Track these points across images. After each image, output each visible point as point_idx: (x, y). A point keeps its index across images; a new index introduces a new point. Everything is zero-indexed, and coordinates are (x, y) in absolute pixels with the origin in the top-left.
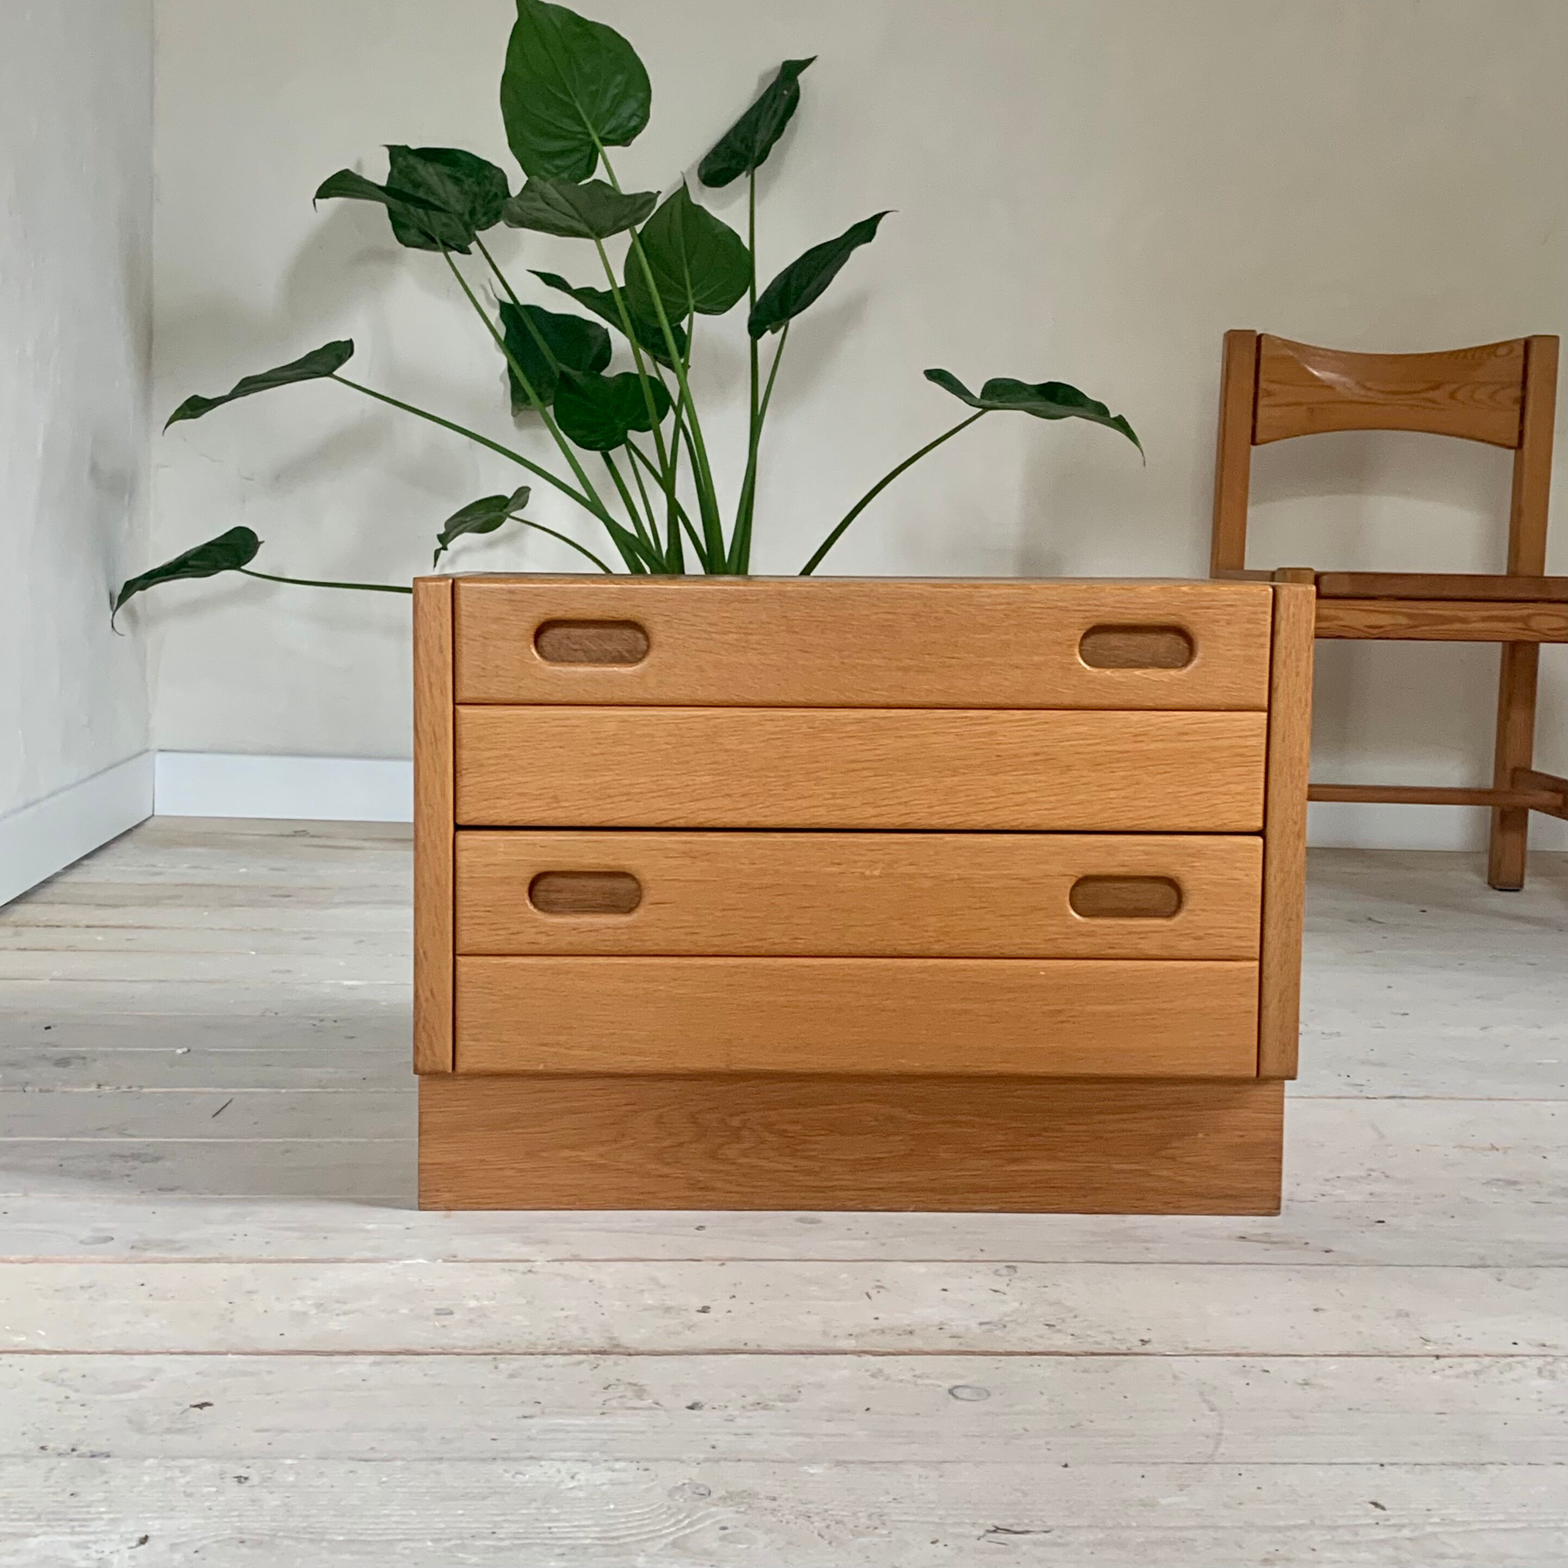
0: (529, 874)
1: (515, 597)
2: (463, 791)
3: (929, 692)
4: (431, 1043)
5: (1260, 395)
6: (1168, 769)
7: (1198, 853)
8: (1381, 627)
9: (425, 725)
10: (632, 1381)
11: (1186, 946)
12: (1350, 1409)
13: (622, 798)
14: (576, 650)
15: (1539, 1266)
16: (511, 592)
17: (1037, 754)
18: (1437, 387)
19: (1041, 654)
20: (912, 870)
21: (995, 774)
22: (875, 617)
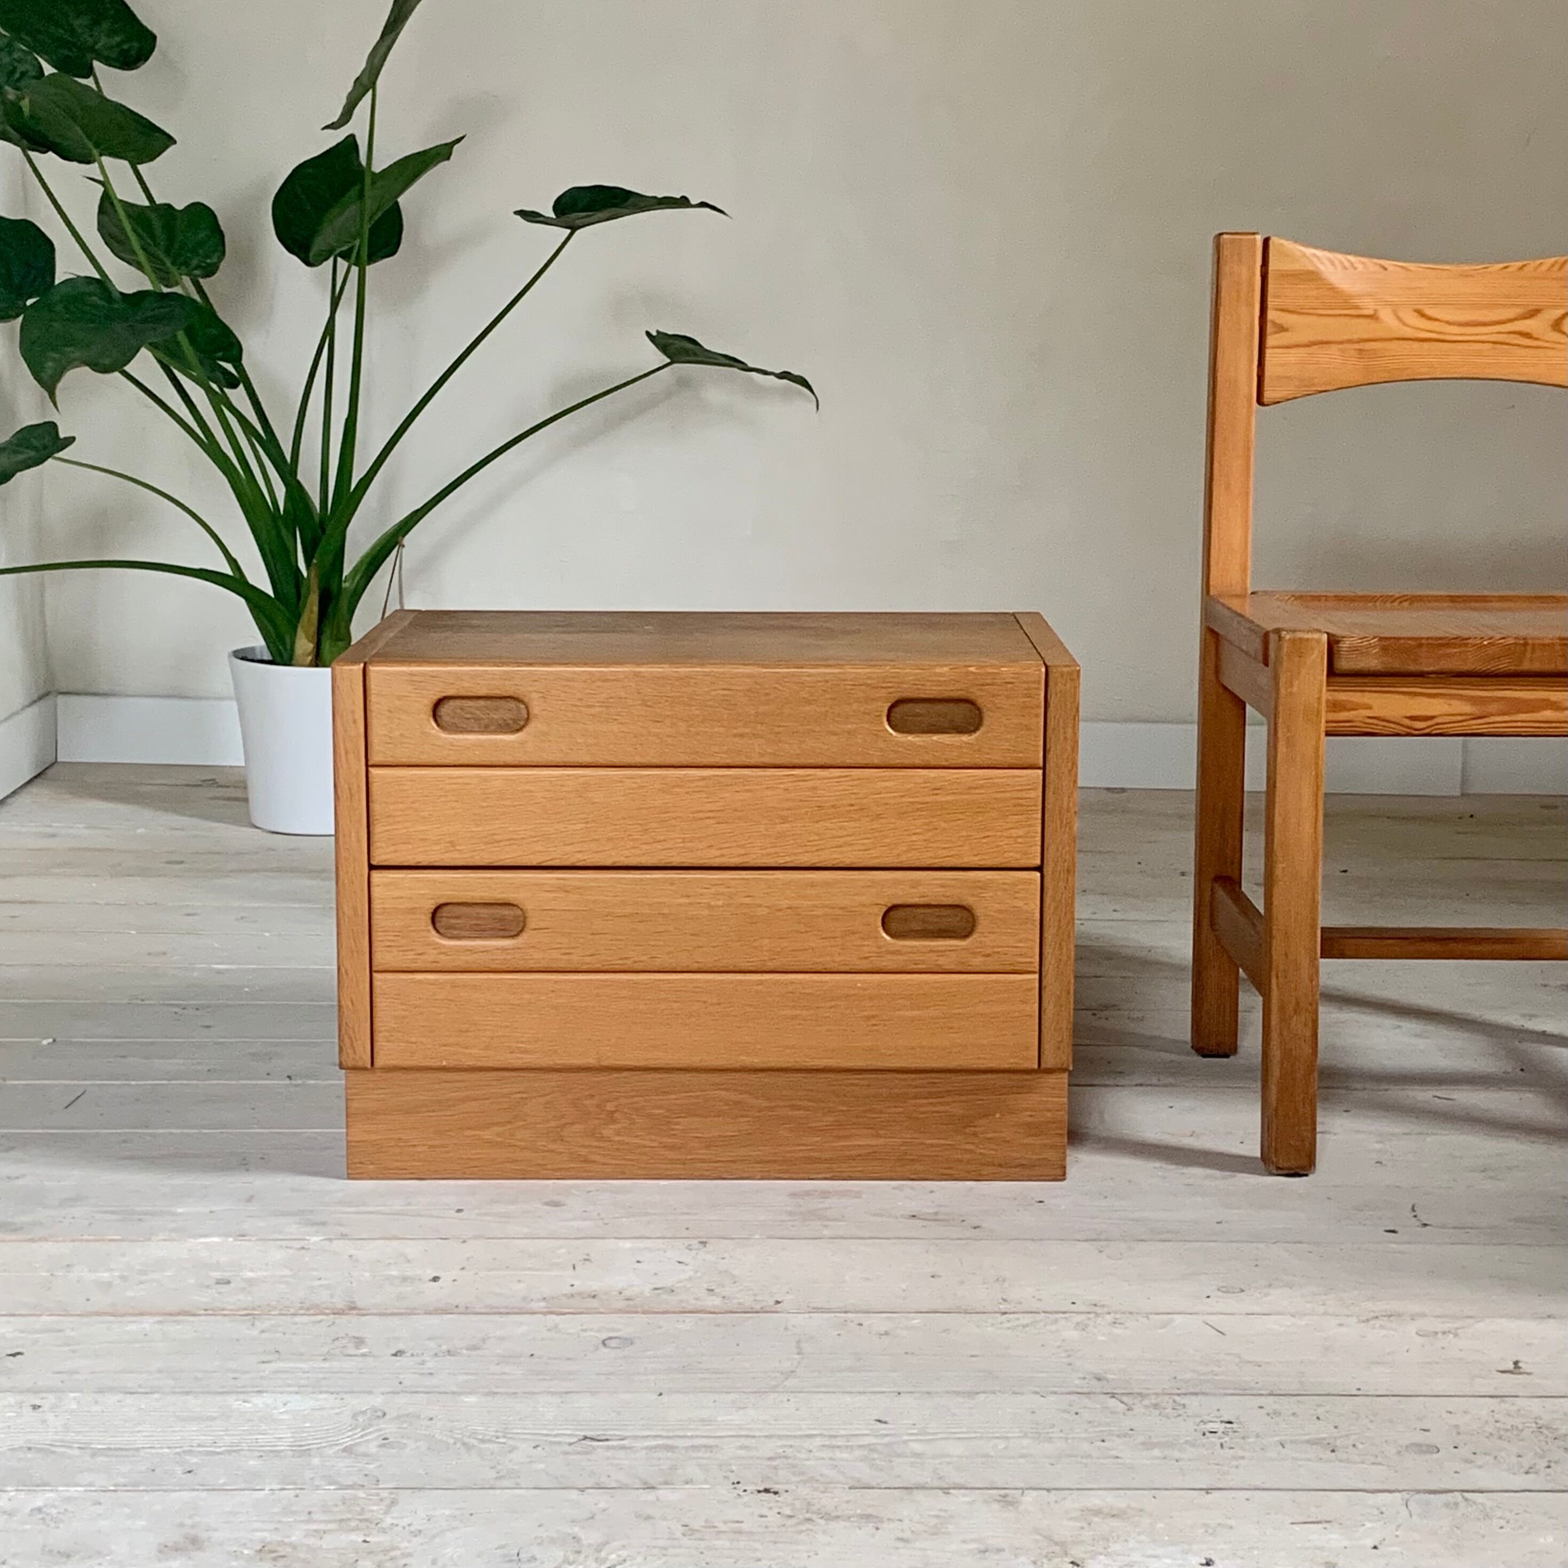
0: (431, 905)
1: (415, 678)
2: (375, 838)
3: (762, 755)
4: (352, 1045)
6: (961, 816)
7: (984, 886)
9: (343, 785)
10: (357, 1335)
11: (977, 962)
12: (906, 1353)
13: (506, 843)
14: (468, 719)
16: (412, 674)
17: (852, 805)
19: (853, 723)
20: (747, 900)
21: (817, 822)
22: (714, 693)
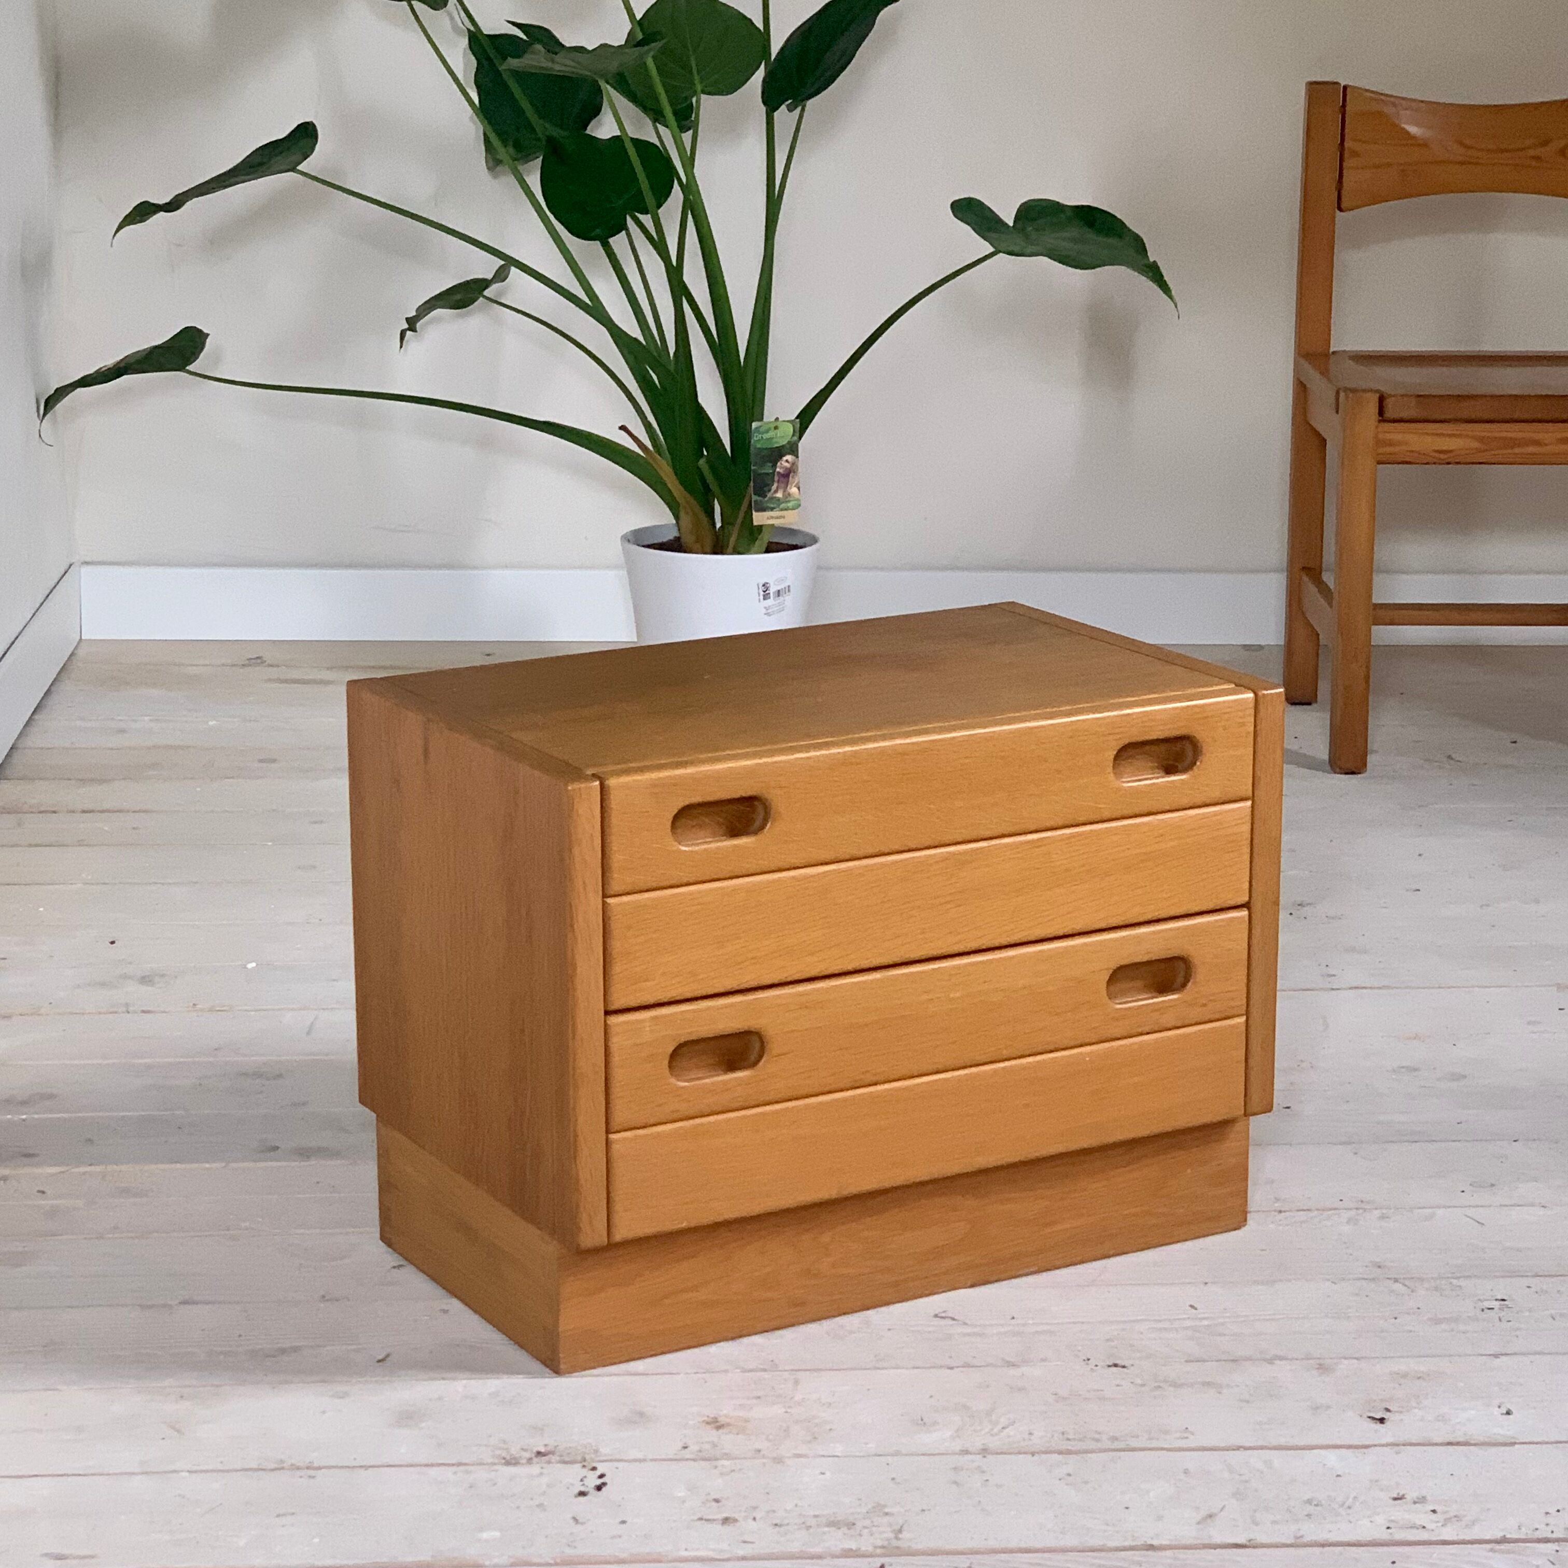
1: (657, 789)
2: (613, 979)
4: (591, 1220)
5: (1346, 155)
7: (1203, 932)
8: (1451, 451)
9: (581, 924)
11: (1194, 1013)
13: (748, 963)
15: (1392, 1142)
17: (1082, 866)
18: (1545, 143)
19: (1084, 777)
20: (986, 986)
21: (1051, 889)
